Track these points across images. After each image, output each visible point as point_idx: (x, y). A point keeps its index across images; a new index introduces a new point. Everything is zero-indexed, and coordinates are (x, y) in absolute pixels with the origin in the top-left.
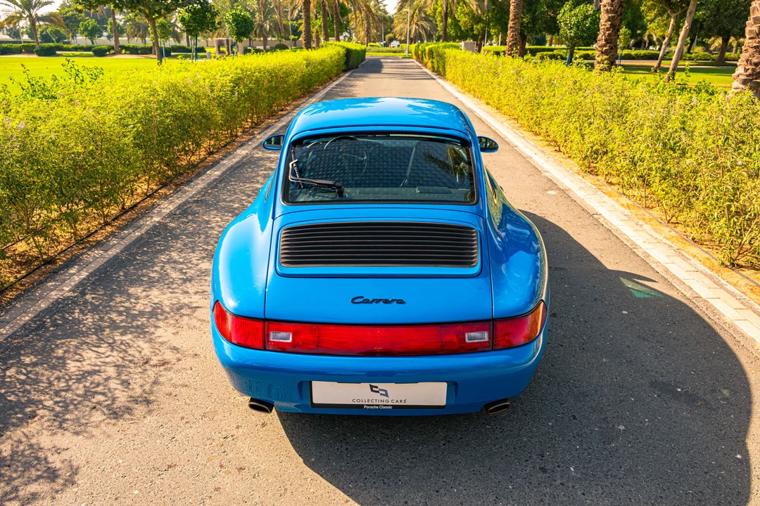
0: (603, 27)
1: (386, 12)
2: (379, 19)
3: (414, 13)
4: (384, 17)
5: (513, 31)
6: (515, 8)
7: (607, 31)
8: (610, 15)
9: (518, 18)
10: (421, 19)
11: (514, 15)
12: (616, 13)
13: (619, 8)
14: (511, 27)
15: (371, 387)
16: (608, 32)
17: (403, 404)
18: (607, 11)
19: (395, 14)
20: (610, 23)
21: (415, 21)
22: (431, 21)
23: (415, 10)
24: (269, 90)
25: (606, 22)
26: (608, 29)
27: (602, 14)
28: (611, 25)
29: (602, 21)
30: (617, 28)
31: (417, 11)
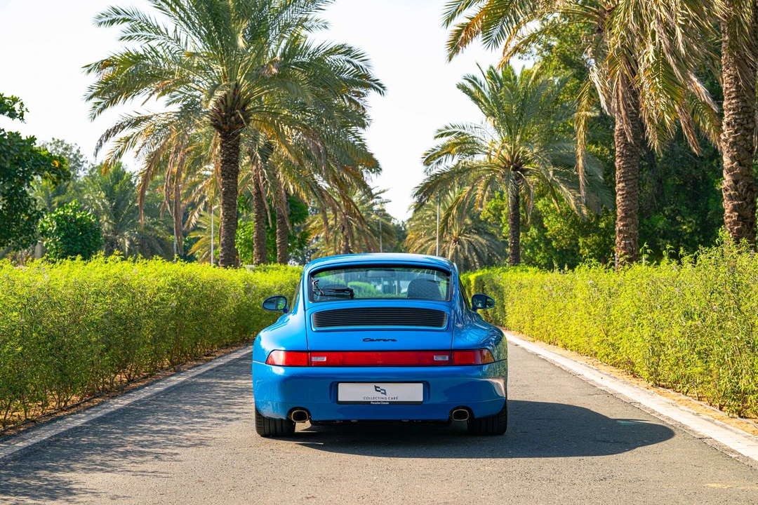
0: (728, 220)
1: (387, 217)
2: (372, 230)
3: (448, 215)
4: (384, 225)
5: (624, 238)
6: (625, 198)
7: (734, 225)
8: (736, 202)
9: (631, 216)
10: (468, 230)
11: (624, 211)
12: (745, 199)
13: (747, 192)
14: (620, 231)
15: (376, 387)
16: (735, 228)
17: (395, 400)
18: (731, 198)
19: (410, 220)
20: (736, 214)
21: (455, 233)
22: (492, 235)
23: (451, 208)
24: (196, 316)
25: (731, 212)
26: (735, 223)
27: (725, 201)
28: (739, 216)
29: (727, 213)
30: (749, 221)
31: (454, 211)
